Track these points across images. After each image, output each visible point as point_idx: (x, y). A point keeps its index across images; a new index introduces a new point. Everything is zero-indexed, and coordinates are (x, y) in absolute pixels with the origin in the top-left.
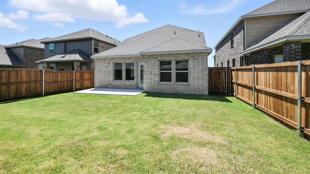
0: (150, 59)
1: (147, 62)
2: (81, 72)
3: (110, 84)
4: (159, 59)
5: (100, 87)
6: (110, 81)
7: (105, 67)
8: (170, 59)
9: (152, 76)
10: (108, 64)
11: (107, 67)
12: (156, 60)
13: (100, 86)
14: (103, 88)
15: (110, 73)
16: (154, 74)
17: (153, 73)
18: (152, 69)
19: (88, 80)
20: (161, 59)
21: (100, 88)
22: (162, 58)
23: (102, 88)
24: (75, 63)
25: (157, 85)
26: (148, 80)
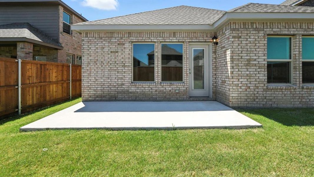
0: (246, 32)
1: (240, 37)
2: (41, 65)
3: (123, 92)
4: (268, 32)
5: (97, 99)
6: (123, 84)
7: (111, 52)
8: (292, 32)
9: (252, 70)
10: (119, 44)
11: (117, 52)
12: (261, 34)
13: (97, 97)
14: (104, 101)
15: (124, 66)
16: (255, 65)
17: (254, 62)
18: (251, 55)
19: (57, 83)
20: (272, 32)
21: (98, 101)
22: (274, 30)
23: (101, 101)
24: (20, 46)
25: (264, 90)
26: (240, 80)
